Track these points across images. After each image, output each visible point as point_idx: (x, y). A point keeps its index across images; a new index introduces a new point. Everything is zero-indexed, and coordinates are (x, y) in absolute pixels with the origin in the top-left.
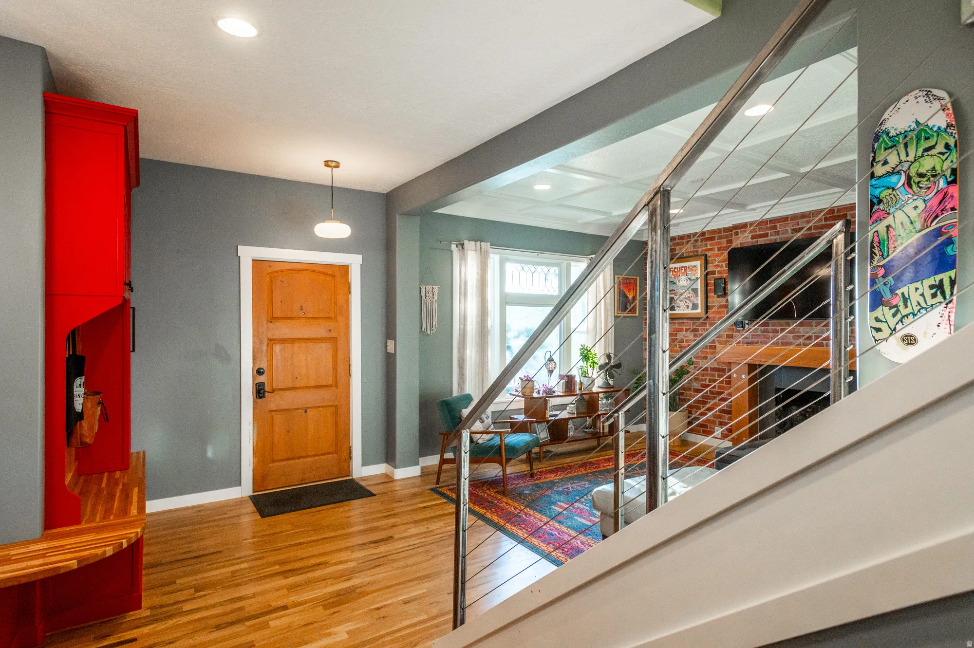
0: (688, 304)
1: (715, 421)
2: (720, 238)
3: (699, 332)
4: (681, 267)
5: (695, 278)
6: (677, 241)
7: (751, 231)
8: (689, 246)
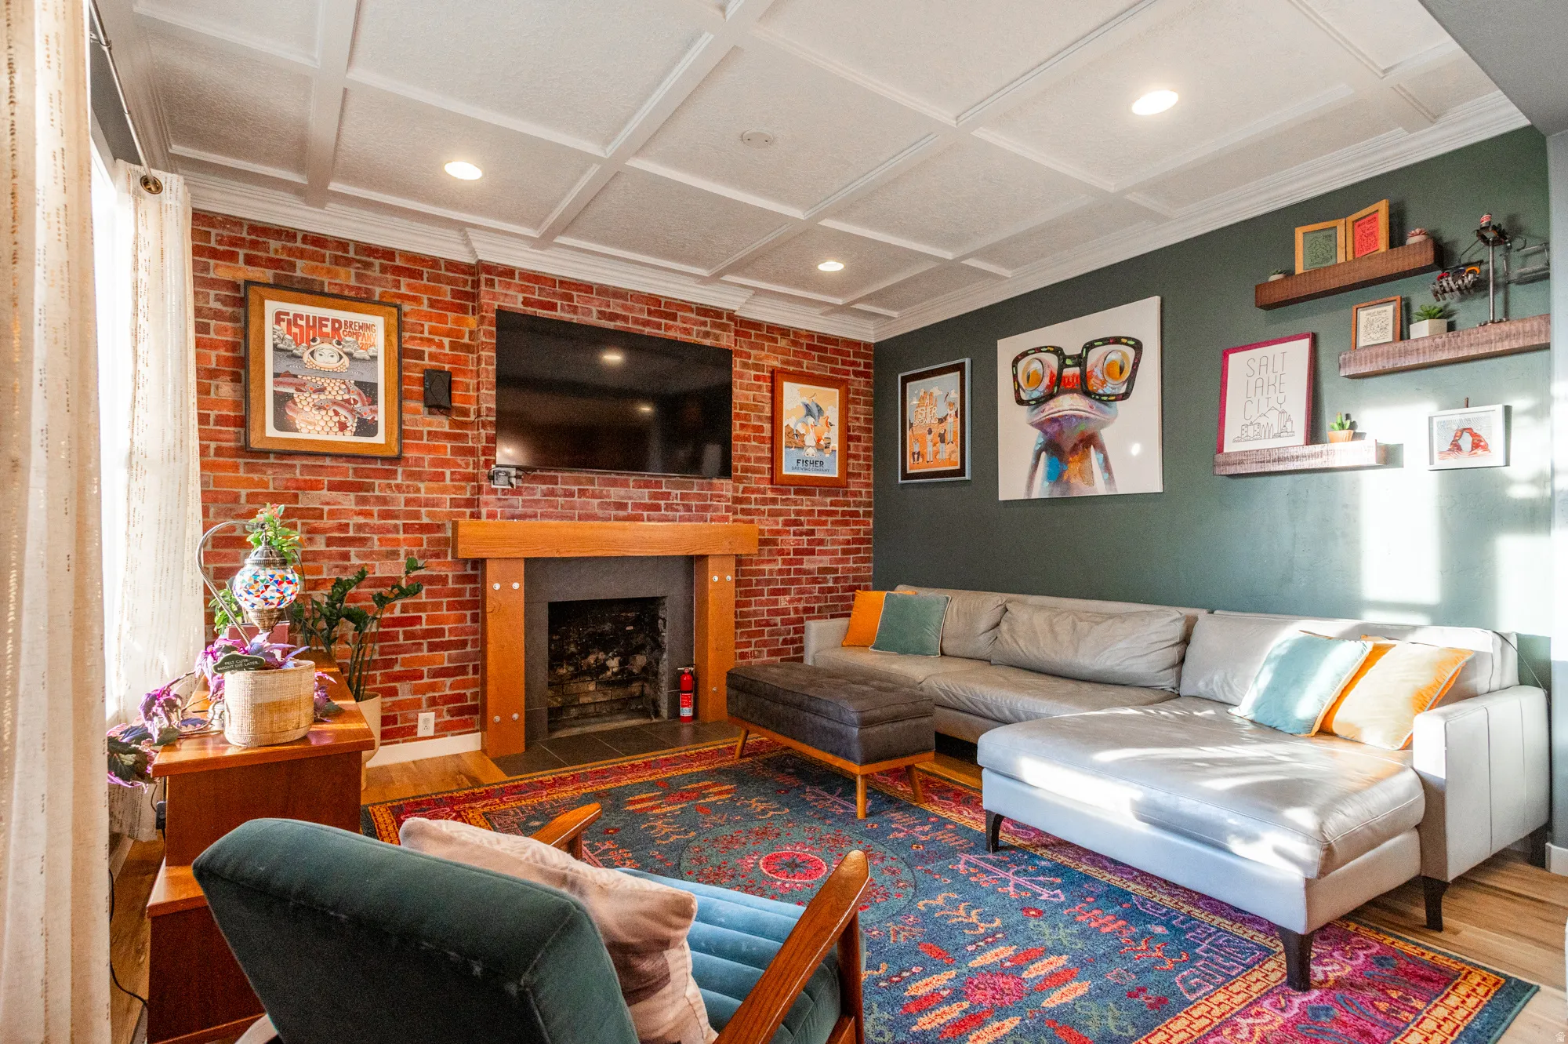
0: (343, 419)
1: (420, 699)
2: (436, 278)
3: (374, 491)
4: (321, 319)
5: (368, 358)
6: (299, 244)
7: (523, 289)
8: (342, 270)
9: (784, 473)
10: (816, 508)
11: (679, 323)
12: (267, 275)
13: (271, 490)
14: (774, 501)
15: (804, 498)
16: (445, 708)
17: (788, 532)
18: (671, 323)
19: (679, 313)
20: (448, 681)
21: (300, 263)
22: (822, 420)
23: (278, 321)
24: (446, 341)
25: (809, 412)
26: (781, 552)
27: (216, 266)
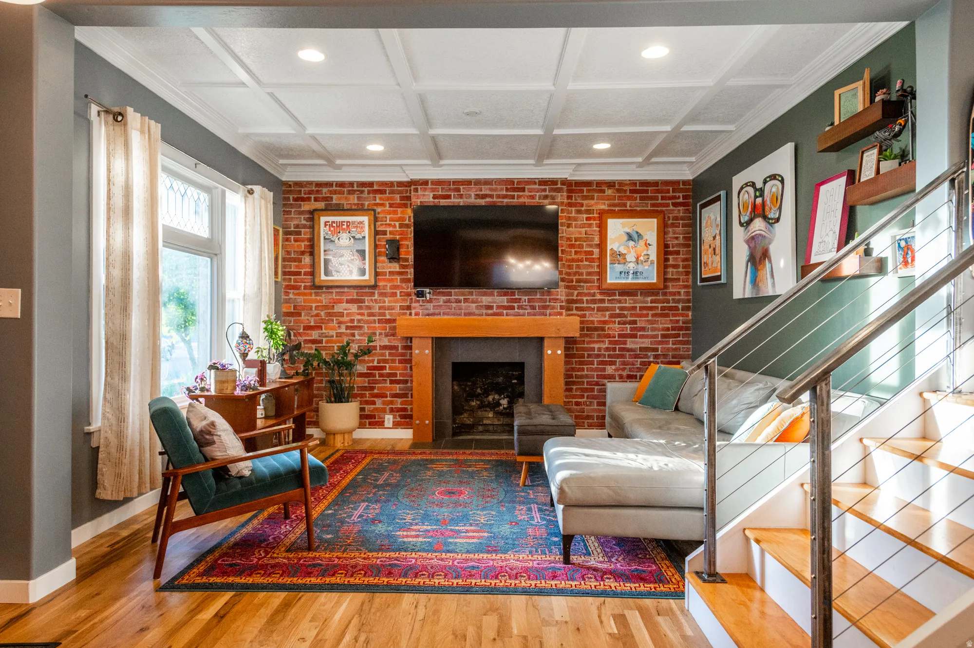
0: (351, 269)
1: (386, 408)
2: (392, 192)
3: (365, 303)
4: (342, 222)
5: (361, 237)
6: (334, 188)
7: (433, 190)
8: (351, 196)
9: (609, 281)
10: (638, 305)
11: (527, 193)
12: (321, 205)
13: (324, 304)
14: (602, 301)
15: (627, 298)
16: (397, 414)
17: (615, 322)
18: (521, 194)
19: (526, 187)
20: (399, 400)
21: (335, 197)
22: (642, 243)
23: (326, 225)
24: (397, 224)
25: (630, 237)
26: (608, 336)
27: (304, 205)
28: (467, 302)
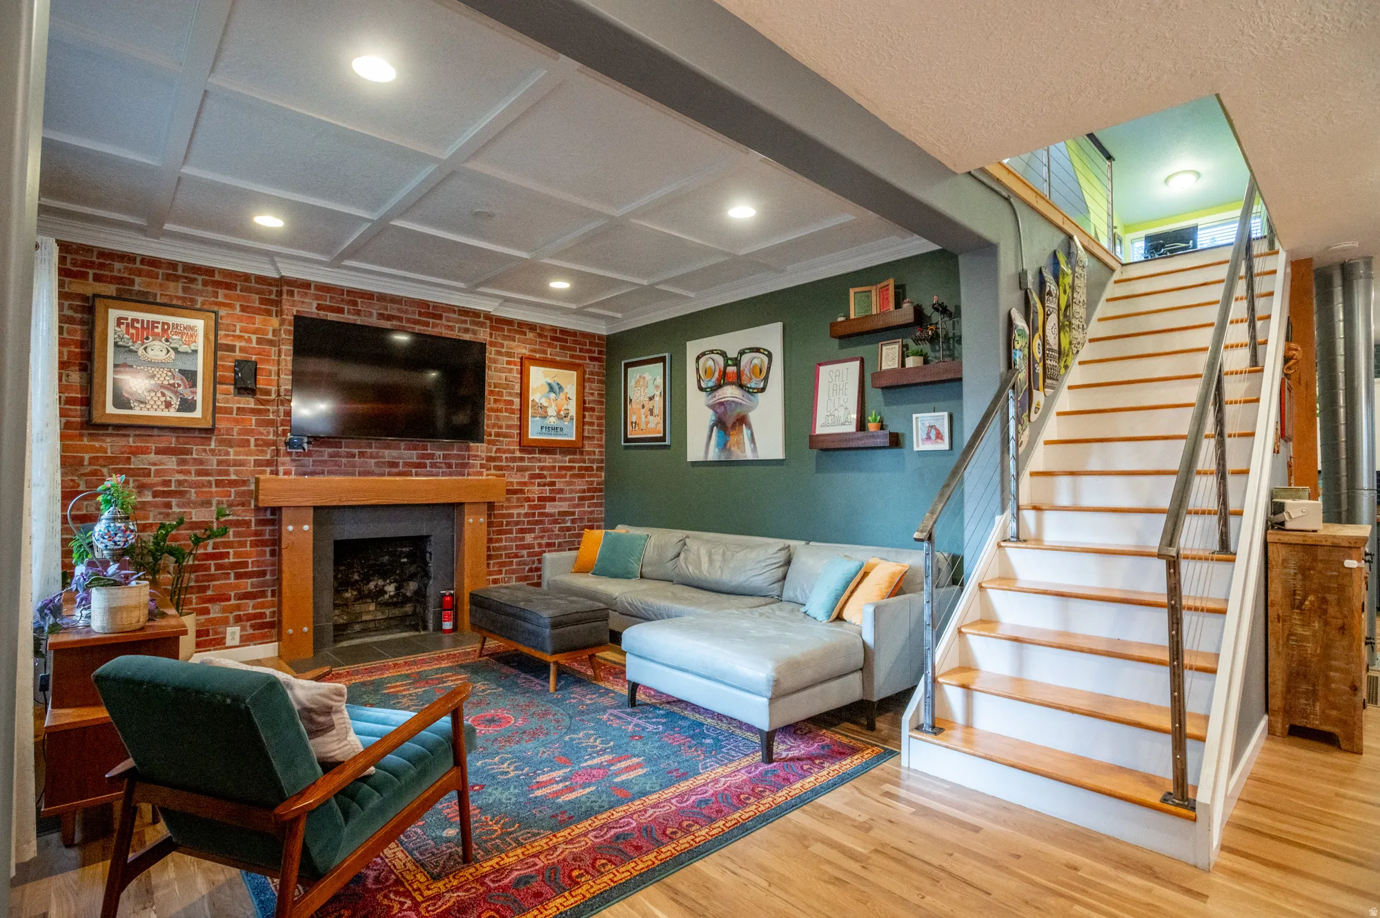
0: (168, 399)
1: (227, 617)
2: (247, 289)
3: (192, 454)
4: (154, 322)
5: (190, 351)
6: (138, 265)
7: (317, 298)
8: (172, 285)
9: (530, 437)
10: (557, 465)
11: (444, 322)
12: (111, 289)
13: (109, 454)
14: (522, 459)
15: (547, 456)
16: (248, 624)
17: (534, 483)
18: (438, 322)
19: (444, 314)
20: (251, 603)
21: (137, 280)
22: (562, 395)
23: (119, 323)
24: (254, 337)
25: (551, 389)
26: (528, 499)
27: (71, 282)
28: (363, 456)
